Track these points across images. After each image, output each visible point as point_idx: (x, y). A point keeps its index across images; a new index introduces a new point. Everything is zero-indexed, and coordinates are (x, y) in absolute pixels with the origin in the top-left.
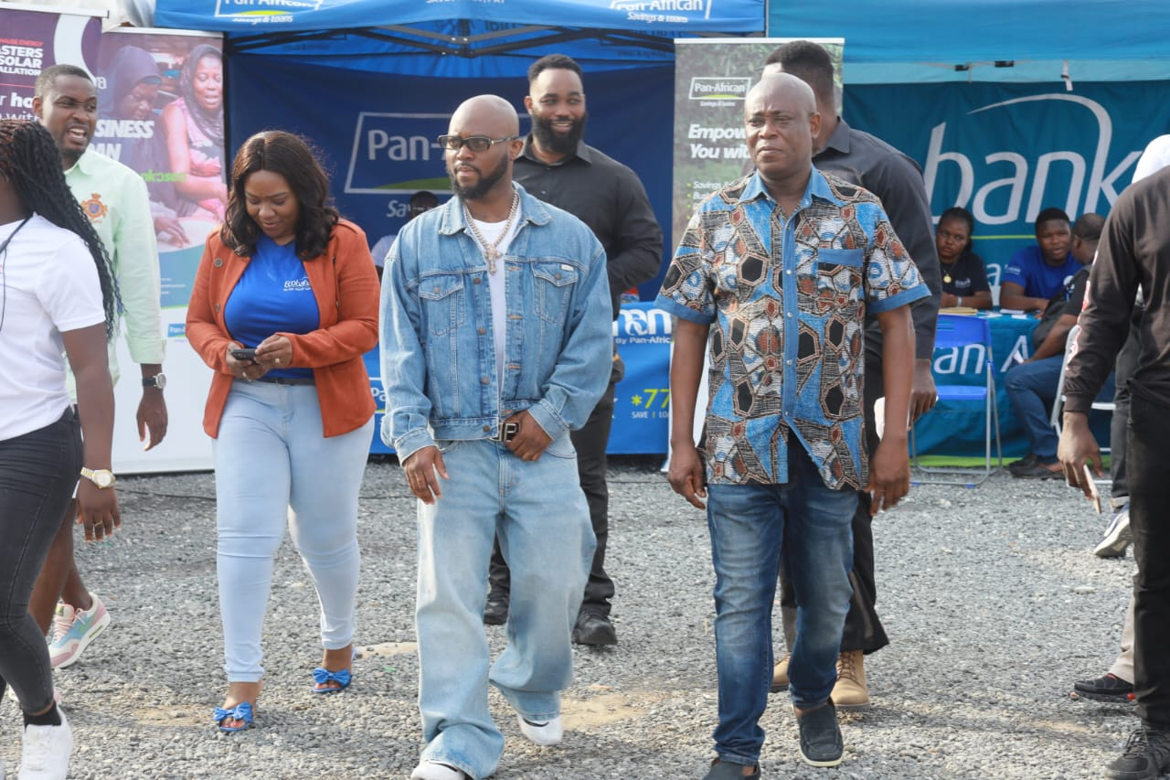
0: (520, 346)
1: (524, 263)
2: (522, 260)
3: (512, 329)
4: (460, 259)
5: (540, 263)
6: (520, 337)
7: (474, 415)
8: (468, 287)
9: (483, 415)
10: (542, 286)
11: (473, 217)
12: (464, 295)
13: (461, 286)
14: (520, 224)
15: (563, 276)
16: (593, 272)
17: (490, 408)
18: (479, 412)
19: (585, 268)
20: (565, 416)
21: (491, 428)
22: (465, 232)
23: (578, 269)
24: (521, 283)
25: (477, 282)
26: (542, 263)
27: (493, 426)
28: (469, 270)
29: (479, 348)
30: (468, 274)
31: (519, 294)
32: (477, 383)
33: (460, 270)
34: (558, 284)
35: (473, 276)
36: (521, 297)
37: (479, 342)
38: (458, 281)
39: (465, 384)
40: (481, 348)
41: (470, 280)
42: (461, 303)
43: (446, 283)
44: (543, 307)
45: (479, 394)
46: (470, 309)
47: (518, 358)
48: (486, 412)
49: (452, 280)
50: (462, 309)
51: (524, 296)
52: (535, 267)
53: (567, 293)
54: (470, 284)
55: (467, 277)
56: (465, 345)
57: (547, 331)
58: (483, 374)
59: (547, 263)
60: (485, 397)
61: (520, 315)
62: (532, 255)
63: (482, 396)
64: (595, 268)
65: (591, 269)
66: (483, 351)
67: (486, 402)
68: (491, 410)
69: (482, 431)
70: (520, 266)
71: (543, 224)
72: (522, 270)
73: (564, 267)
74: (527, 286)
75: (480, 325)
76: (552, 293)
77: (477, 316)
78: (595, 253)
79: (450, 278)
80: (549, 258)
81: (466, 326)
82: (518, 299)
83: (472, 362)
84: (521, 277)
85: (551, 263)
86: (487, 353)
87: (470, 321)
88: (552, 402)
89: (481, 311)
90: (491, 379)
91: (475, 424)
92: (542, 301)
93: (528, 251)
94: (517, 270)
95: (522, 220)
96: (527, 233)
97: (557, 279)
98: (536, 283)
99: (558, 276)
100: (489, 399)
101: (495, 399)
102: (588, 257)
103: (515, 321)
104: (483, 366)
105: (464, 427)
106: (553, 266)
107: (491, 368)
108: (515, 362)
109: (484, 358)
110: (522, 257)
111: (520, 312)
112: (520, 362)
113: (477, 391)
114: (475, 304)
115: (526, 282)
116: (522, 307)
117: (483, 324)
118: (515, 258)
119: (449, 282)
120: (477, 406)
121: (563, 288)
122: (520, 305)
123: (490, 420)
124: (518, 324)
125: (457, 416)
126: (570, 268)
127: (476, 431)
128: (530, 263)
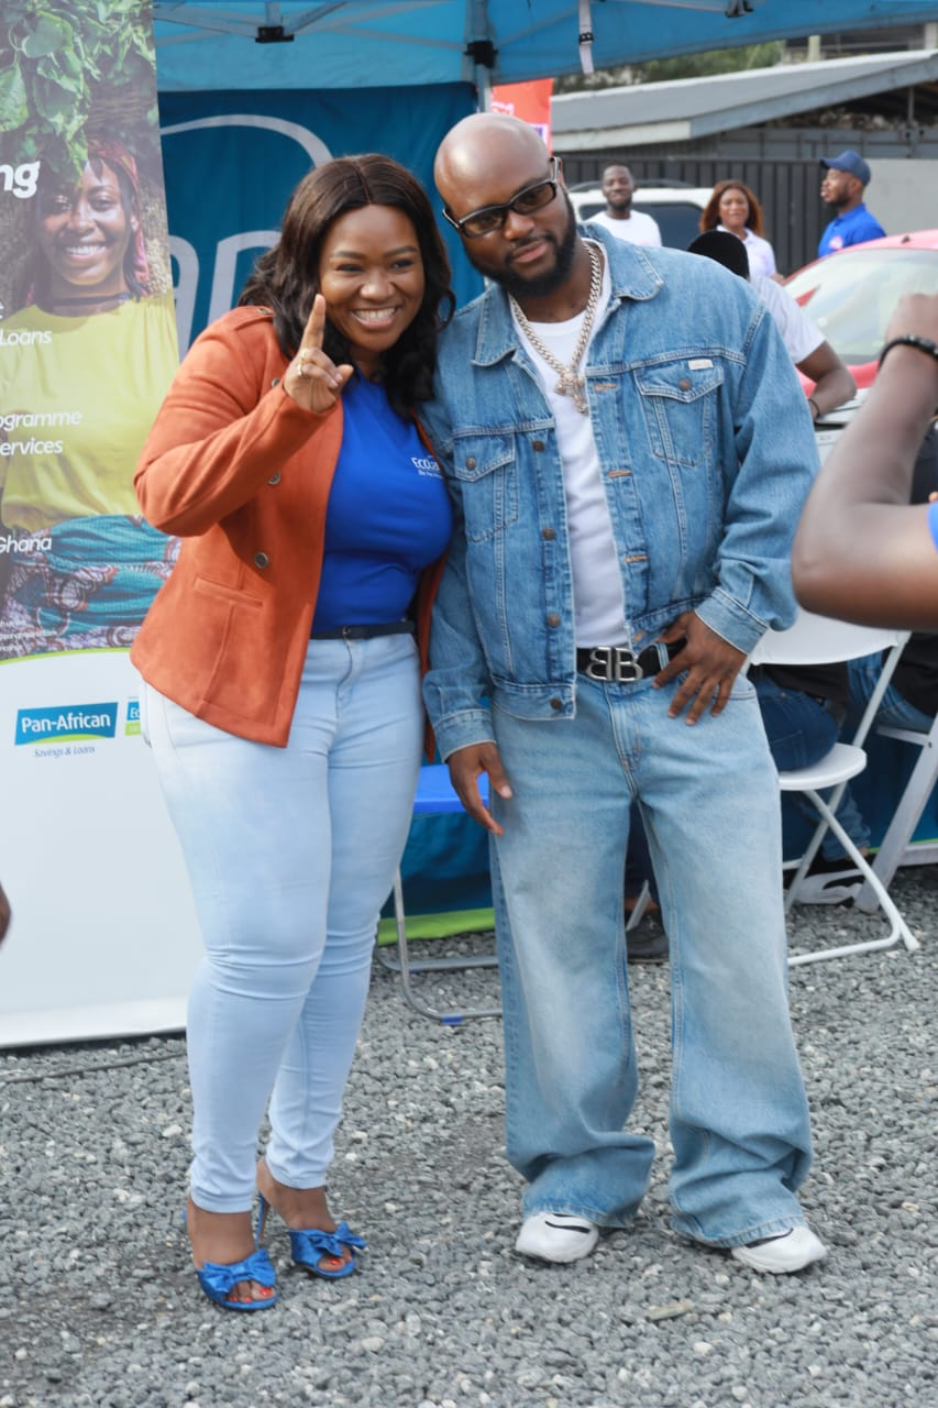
0: (638, 521)
1: (622, 374)
2: (617, 369)
3: (618, 494)
4: (510, 406)
5: (650, 366)
6: (634, 505)
7: (536, 679)
8: (524, 457)
9: (551, 679)
10: (660, 409)
11: (529, 319)
12: (519, 472)
13: (511, 456)
14: (610, 305)
15: (694, 381)
16: (754, 355)
17: (562, 668)
18: (545, 676)
19: (735, 354)
20: (759, 609)
21: (564, 702)
22: (514, 359)
23: (722, 359)
24: (620, 410)
25: (539, 447)
26: (653, 367)
27: (567, 700)
28: (525, 426)
29: (543, 565)
30: (523, 434)
31: (620, 430)
32: (540, 625)
33: (510, 428)
34: (687, 398)
35: (532, 437)
36: (623, 435)
37: (544, 552)
38: (506, 447)
39: (520, 628)
40: (547, 563)
41: (526, 442)
42: (512, 485)
43: (486, 449)
44: (668, 445)
45: (543, 643)
46: (527, 494)
47: (639, 541)
48: (556, 674)
49: (496, 446)
50: (513, 495)
51: (628, 432)
52: (642, 379)
53: (709, 409)
54: (528, 452)
55: (522, 439)
56: (519, 558)
57: (686, 482)
58: (550, 609)
59: (661, 366)
60: (553, 648)
61: (626, 467)
62: (633, 357)
63: (548, 645)
64: (756, 347)
65: (746, 350)
66: (550, 568)
67: (555, 658)
68: (565, 672)
69: (549, 707)
70: (614, 380)
71: (651, 296)
72: (619, 387)
73: (693, 365)
74: (631, 414)
75: (546, 522)
76: (680, 417)
77: (538, 509)
78: (751, 321)
79: (492, 442)
80: (663, 357)
81: (522, 526)
82: (620, 440)
83: (531, 587)
84: (619, 400)
85: (668, 364)
86: (558, 572)
87: (526, 518)
88: (731, 590)
89: (546, 496)
90: (563, 618)
91: (539, 694)
92: (665, 433)
93: (626, 351)
94: (610, 390)
95: (612, 298)
96: (622, 318)
97: (683, 389)
98: (648, 406)
99: (683, 384)
100: (559, 652)
101: (571, 652)
102: (737, 332)
103: (621, 480)
104: (550, 594)
105: (523, 698)
106: (675, 366)
107: (564, 598)
108: (635, 549)
109: (551, 580)
110: (617, 362)
111: (624, 462)
112: (645, 548)
113: (539, 638)
114: (536, 486)
115: (630, 406)
116: (629, 452)
117: (552, 521)
118: (605, 370)
119: (491, 450)
120: (541, 663)
121: (699, 402)
122: (623, 450)
123: (563, 689)
124: (626, 483)
125: (512, 678)
126: (706, 363)
127: (542, 705)
128: (631, 372)
